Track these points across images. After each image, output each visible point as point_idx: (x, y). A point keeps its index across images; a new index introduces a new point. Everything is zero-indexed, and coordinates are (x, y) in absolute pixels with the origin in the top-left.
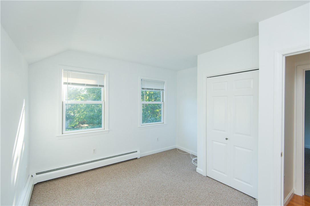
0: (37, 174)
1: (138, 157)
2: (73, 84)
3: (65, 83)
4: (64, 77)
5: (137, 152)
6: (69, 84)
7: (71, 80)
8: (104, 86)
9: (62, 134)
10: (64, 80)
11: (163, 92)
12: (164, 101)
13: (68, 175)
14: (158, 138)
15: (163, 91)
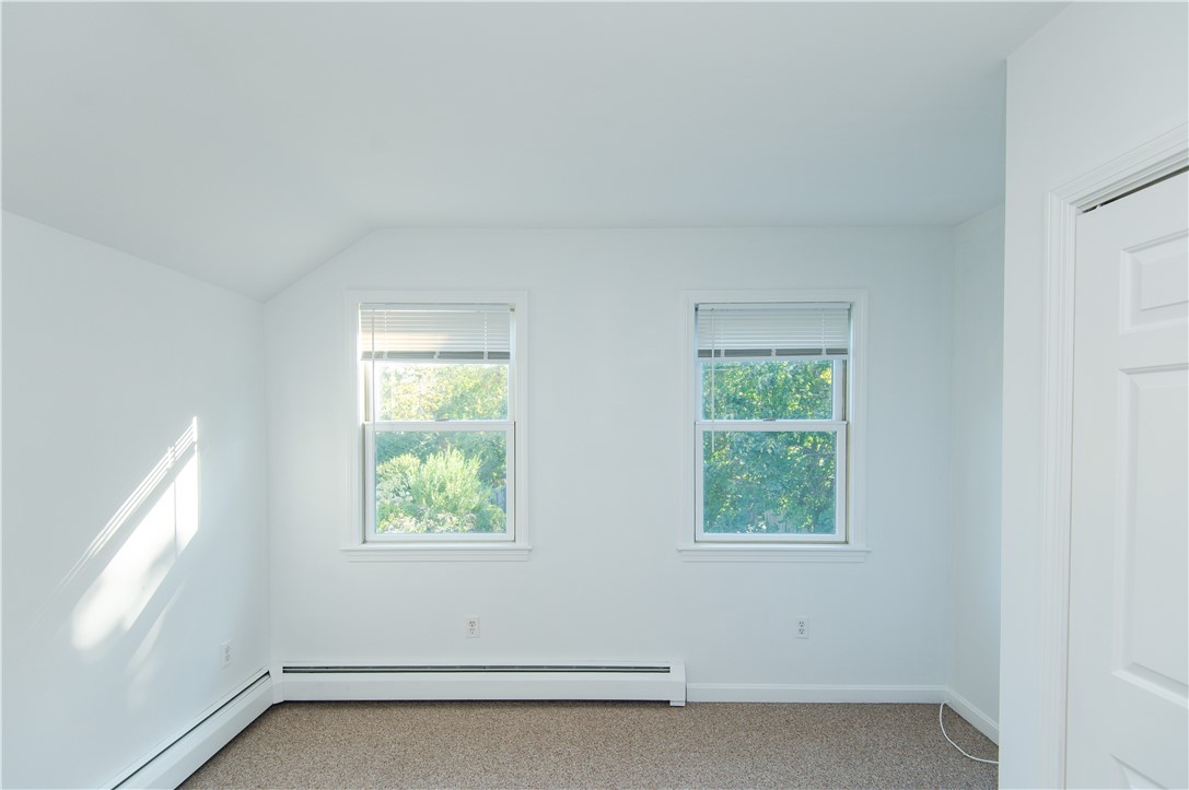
0: (286, 670)
1: (677, 699)
2: (394, 355)
3: (367, 355)
4: (363, 331)
5: (667, 670)
6: (379, 355)
7: (388, 342)
8: (508, 354)
9: (364, 542)
10: (363, 342)
11: (845, 362)
12: (851, 418)
13: (379, 702)
14: (801, 624)
15: (844, 357)
